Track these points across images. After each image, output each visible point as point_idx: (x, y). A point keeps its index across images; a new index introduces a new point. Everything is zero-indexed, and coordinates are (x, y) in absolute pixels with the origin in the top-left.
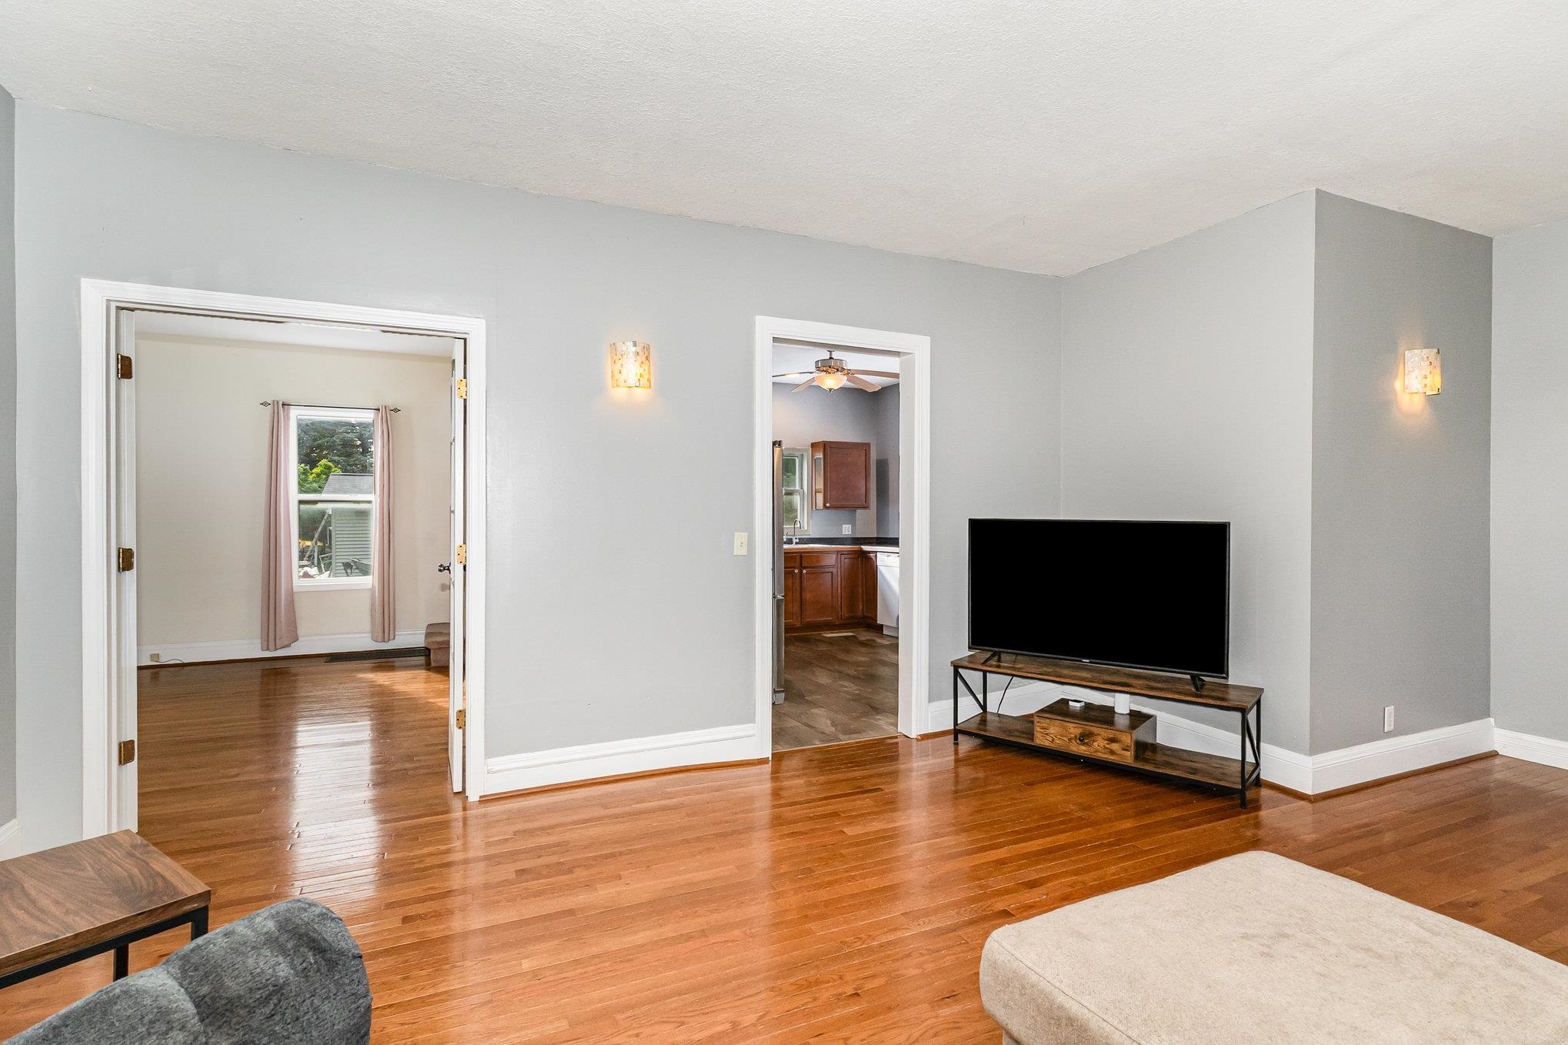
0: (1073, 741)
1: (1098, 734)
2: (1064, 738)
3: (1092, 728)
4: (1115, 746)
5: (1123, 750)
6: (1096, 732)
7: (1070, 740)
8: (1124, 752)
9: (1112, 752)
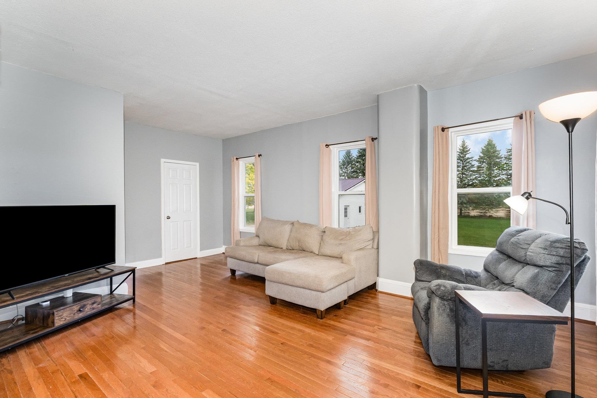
0: (76, 314)
1: (87, 304)
2: (71, 315)
3: (83, 303)
4: (95, 305)
5: (98, 305)
6: (86, 304)
7: (74, 314)
8: (98, 306)
9: (93, 309)
